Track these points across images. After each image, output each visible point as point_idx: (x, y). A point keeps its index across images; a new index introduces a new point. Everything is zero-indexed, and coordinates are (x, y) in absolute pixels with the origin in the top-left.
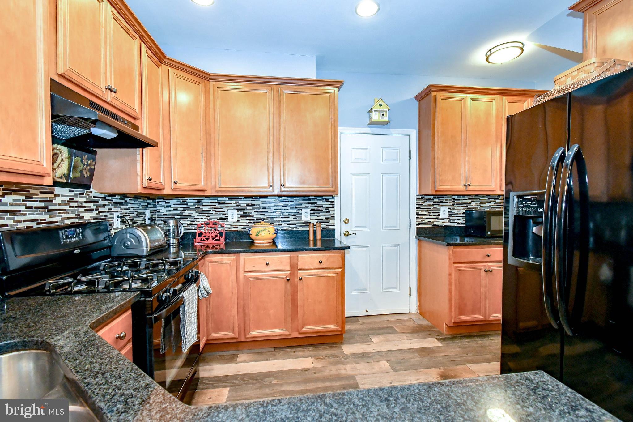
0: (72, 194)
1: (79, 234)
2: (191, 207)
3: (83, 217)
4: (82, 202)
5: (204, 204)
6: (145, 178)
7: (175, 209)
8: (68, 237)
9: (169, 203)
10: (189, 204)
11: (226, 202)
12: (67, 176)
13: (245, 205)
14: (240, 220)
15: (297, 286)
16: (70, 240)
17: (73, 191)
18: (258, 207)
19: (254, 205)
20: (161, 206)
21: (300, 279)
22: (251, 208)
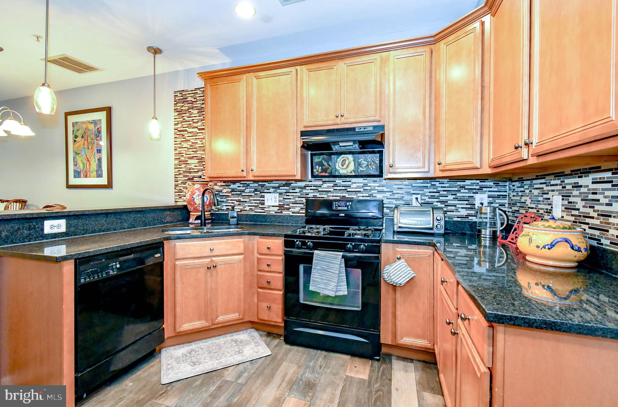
1: (348, 206)
3: (376, 197)
4: (375, 186)
8: (339, 206)
11: (552, 182)
12: (355, 171)
13: (571, 187)
14: (564, 215)
16: (341, 208)
17: (367, 180)
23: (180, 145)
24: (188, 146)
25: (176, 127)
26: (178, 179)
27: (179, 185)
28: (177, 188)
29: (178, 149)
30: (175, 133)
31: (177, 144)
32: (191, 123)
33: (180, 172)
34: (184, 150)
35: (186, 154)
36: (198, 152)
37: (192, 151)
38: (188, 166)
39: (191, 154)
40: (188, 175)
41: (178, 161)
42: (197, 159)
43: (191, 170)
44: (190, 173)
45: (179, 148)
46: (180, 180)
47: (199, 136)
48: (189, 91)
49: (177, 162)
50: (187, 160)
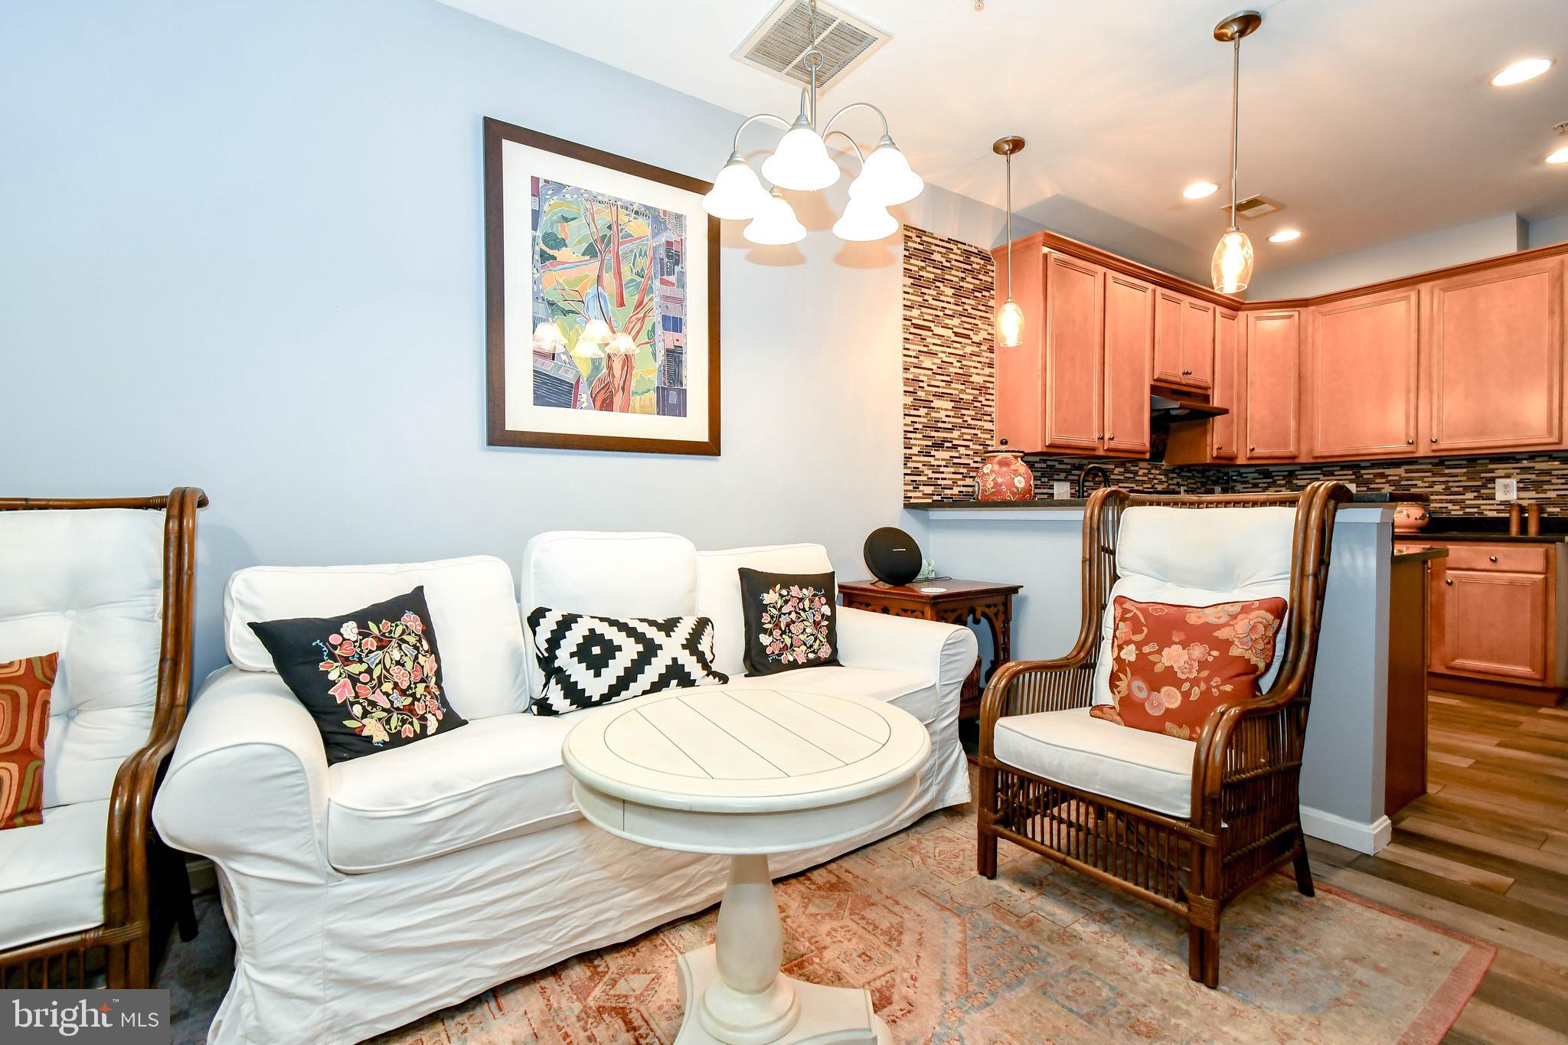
2: (1278, 482)
4: (1156, 474)
5: (1299, 477)
6: (1215, 447)
9: (1246, 477)
10: (1275, 478)
11: (1336, 473)
13: (1371, 476)
15: (1442, 596)
17: (1150, 464)
18: (1397, 478)
19: (1390, 475)
20: (1235, 481)
21: (1450, 584)
22: (1384, 480)
23: (916, 360)
24: (934, 367)
25: (908, 313)
26: (912, 442)
27: (914, 458)
28: (909, 465)
29: (912, 370)
30: (906, 329)
31: (911, 356)
32: (941, 314)
33: (916, 426)
34: (924, 375)
35: (928, 385)
36: (953, 385)
37: (942, 381)
38: (933, 415)
39: (939, 387)
40: (933, 434)
41: (911, 399)
42: (951, 401)
43: (940, 425)
44: (938, 429)
45: (914, 367)
46: (915, 445)
47: (956, 348)
48: (936, 239)
49: (909, 400)
50: (931, 398)
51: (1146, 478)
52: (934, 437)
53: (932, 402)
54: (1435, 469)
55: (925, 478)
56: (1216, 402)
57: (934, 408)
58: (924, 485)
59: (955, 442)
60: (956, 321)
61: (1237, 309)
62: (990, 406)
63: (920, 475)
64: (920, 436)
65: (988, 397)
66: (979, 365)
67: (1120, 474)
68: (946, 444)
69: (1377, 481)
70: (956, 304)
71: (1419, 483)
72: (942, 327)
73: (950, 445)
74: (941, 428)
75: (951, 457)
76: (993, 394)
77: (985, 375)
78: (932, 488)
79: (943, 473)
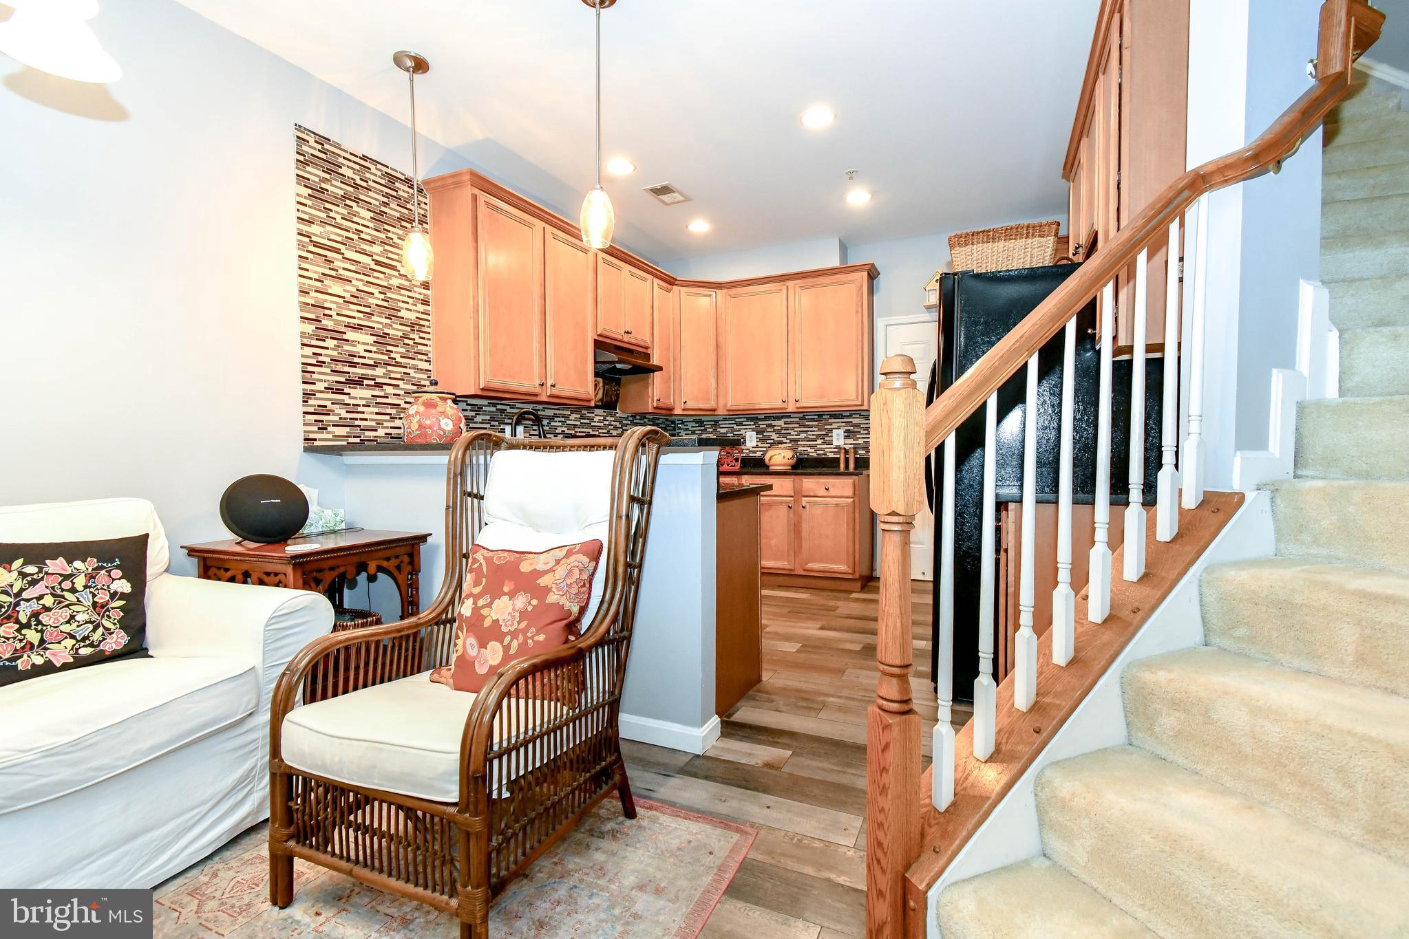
0: (605, 414)
4: (611, 421)
6: (655, 399)
7: (693, 433)
11: (744, 423)
12: (602, 400)
13: (765, 426)
14: (759, 444)
15: (800, 517)
17: (605, 412)
18: (779, 428)
19: (775, 426)
20: (680, 428)
21: (804, 508)
22: (772, 430)
23: (319, 284)
24: (347, 296)
25: (305, 228)
26: (314, 376)
27: (318, 395)
28: (310, 402)
29: (313, 294)
30: (301, 246)
31: (311, 279)
32: (355, 237)
33: (320, 359)
34: (331, 302)
35: (338, 314)
36: (374, 318)
37: (358, 311)
38: (346, 348)
39: (354, 318)
40: (347, 369)
41: (313, 327)
42: (371, 334)
43: (356, 360)
44: (354, 365)
45: (316, 291)
46: (321, 380)
47: (378, 278)
48: (346, 152)
49: (310, 328)
50: (344, 329)
51: (602, 424)
52: (349, 373)
53: (345, 333)
54: (802, 422)
55: (337, 418)
56: (655, 360)
57: (348, 341)
58: (333, 425)
59: (378, 380)
60: (377, 249)
61: (672, 284)
62: (427, 345)
63: (329, 414)
64: (328, 371)
65: (422, 335)
66: (410, 301)
67: (576, 420)
68: (366, 382)
69: (768, 430)
70: (376, 230)
71: (792, 433)
72: (356, 251)
73: (372, 383)
74: (358, 363)
75: (373, 396)
76: (429, 333)
77: (419, 312)
78: (348, 429)
79: (363, 413)
